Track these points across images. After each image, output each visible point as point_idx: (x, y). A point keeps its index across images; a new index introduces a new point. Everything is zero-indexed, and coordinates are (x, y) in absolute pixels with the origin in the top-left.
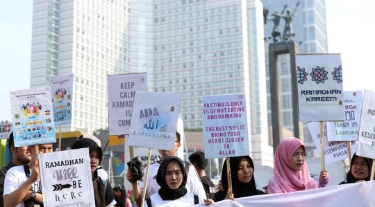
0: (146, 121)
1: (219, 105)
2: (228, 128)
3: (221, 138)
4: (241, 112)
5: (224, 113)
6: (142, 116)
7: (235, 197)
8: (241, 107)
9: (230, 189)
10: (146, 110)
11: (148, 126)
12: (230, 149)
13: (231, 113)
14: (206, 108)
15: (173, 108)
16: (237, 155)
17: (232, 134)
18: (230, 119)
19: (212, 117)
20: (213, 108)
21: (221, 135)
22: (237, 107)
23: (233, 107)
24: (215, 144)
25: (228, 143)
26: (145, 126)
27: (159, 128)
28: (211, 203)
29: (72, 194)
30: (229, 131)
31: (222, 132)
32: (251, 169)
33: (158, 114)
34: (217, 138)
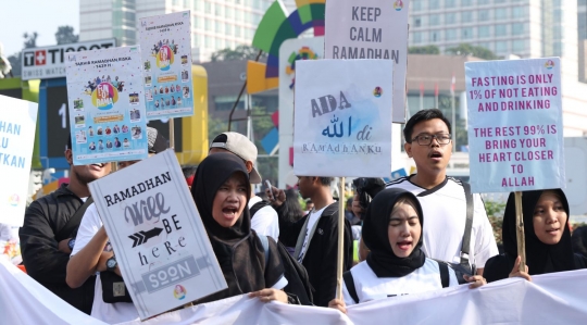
0: (325, 121)
1: (504, 80)
2: (522, 130)
3: (506, 151)
4: (551, 98)
5: (513, 99)
6: (315, 112)
7: (531, 273)
8: (550, 85)
9: (521, 257)
10: (322, 100)
11: (332, 132)
12: (523, 175)
13: (528, 99)
14: (476, 87)
15: (378, 89)
16: (538, 186)
17: (529, 143)
18: (527, 112)
19: (488, 107)
20: (491, 87)
21: (506, 144)
22: (543, 85)
23: (533, 86)
24: (494, 165)
25: (521, 162)
26: (326, 132)
27: (354, 133)
28: (481, 284)
29: (168, 246)
30: (522, 136)
31: (510, 138)
32: (564, 215)
33: (348, 105)
34: (497, 151)
